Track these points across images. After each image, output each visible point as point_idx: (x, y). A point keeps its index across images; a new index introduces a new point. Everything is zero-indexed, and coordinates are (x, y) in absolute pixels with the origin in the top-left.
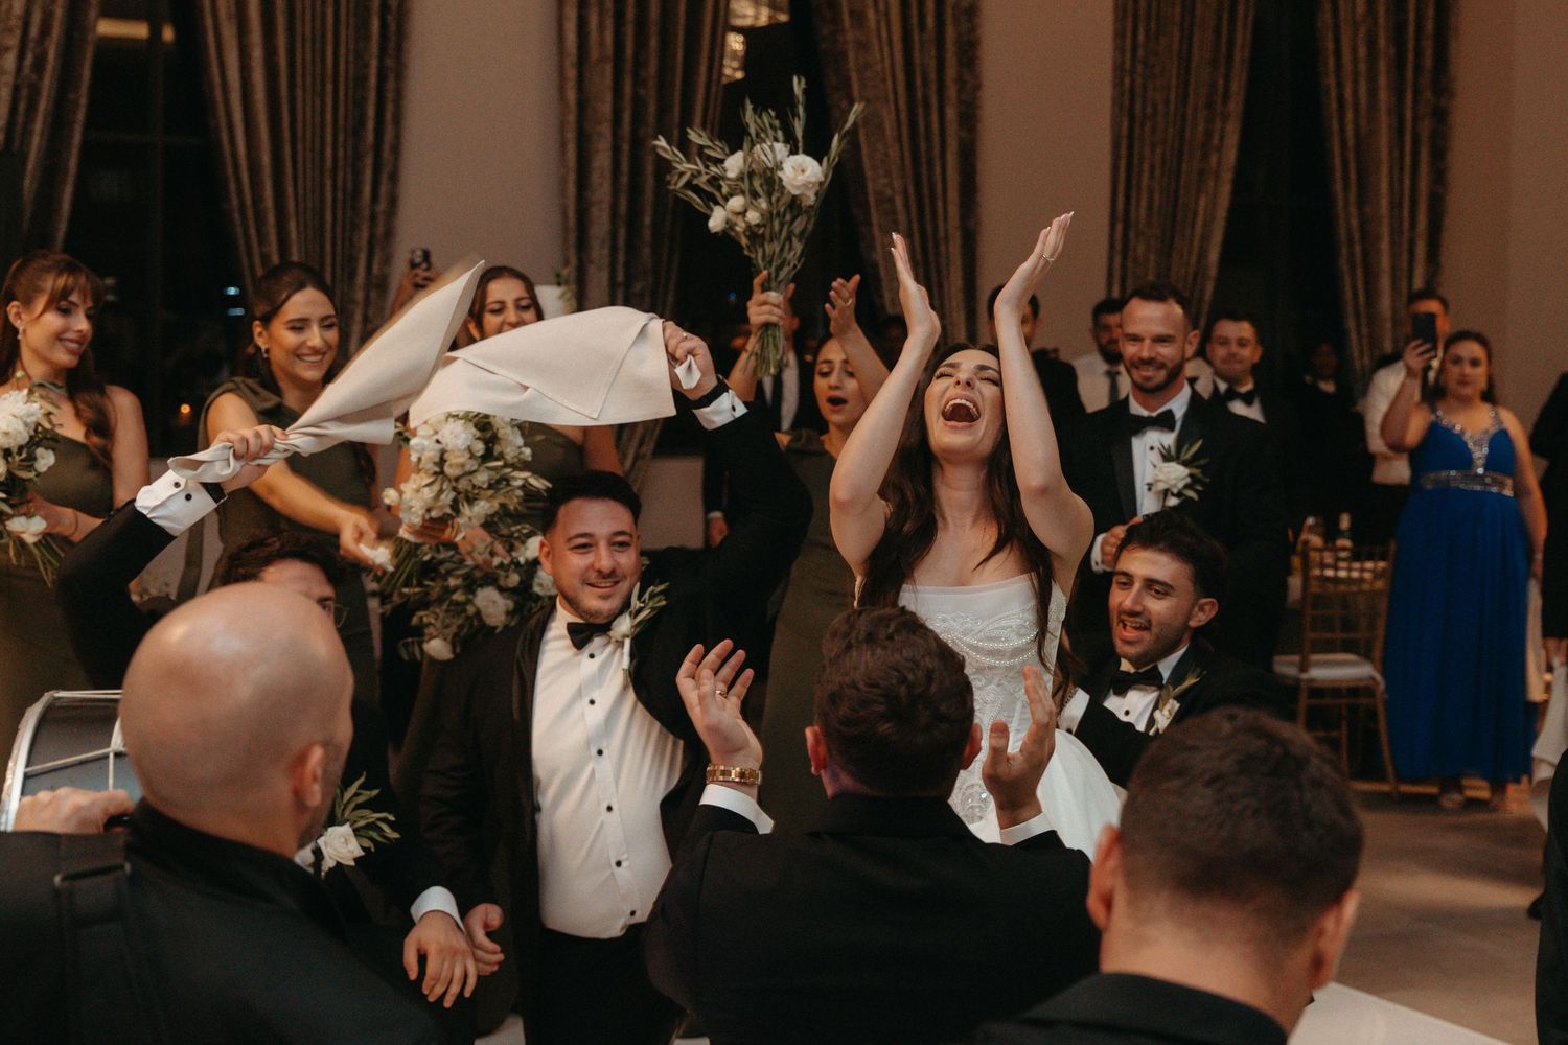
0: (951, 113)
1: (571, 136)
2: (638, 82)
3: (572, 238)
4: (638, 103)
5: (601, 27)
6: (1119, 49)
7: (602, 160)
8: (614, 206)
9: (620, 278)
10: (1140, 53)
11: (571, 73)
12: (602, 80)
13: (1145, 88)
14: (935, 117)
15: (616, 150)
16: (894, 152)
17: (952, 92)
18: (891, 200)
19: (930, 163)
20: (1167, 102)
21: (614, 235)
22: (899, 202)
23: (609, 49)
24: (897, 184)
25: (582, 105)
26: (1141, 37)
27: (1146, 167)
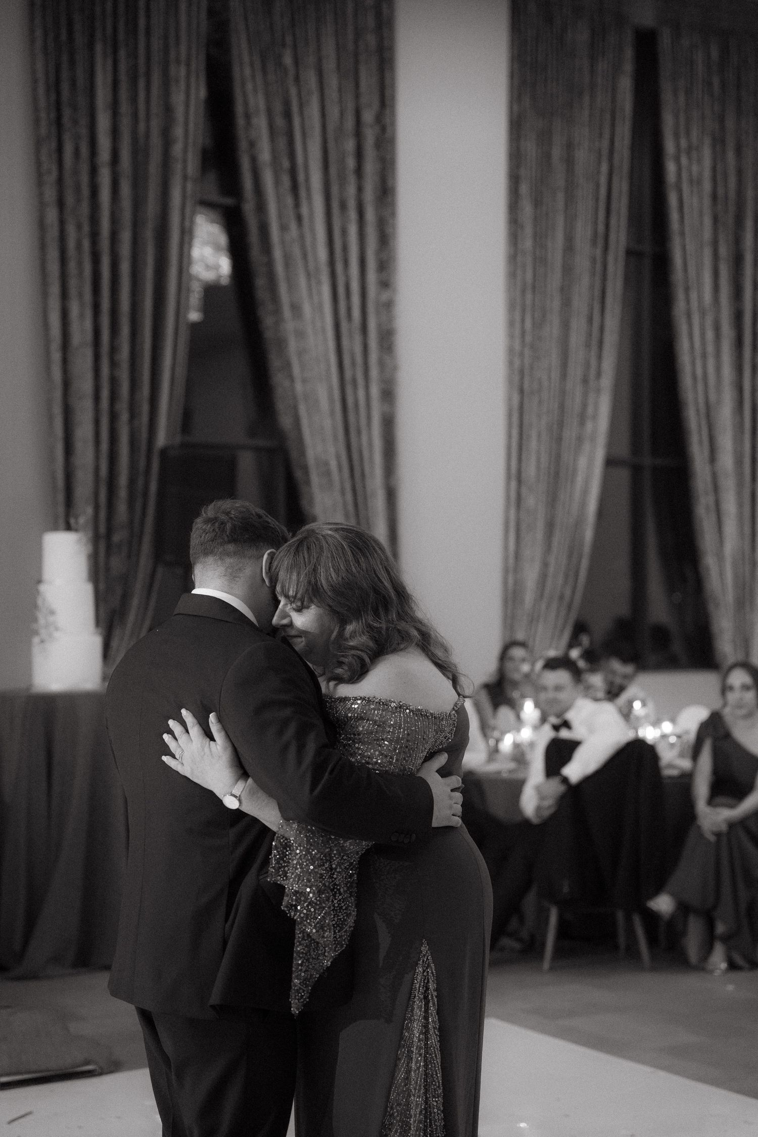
0: (375, 391)
1: (58, 410)
2: (113, 364)
3: (61, 497)
4: (114, 382)
5: (82, 316)
6: (511, 336)
7: (84, 431)
8: (97, 469)
9: (102, 529)
10: (528, 339)
11: (56, 356)
12: (83, 362)
13: (532, 368)
14: (361, 393)
15: (97, 422)
16: (327, 423)
17: (374, 372)
18: (327, 464)
19: (359, 432)
20: (550, 378)
21: (96, 494)
22: (333, 464)
23: (89, 336)
24: (332, 450)
25: (67, 384)
26: (528, 324)
27: (534, 434)
